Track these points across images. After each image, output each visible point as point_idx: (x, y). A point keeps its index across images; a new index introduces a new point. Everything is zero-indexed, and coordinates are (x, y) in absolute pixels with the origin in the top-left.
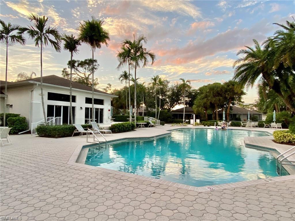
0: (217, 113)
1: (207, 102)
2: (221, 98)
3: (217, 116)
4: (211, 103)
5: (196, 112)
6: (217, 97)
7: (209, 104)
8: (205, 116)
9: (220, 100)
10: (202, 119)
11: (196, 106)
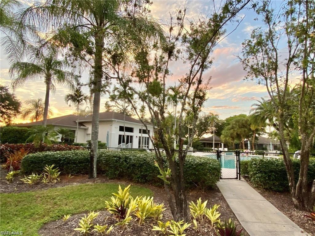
0: (243, 142)
1: (234, 132)
2: (246, 129)
3: (244, 146)
4: (237, 134)
5: (223, 142)
6: (242, 129)
7: (236, 135)
8: (232, 145)
9: (245, 131)
10: (230, 148)
11: (224, 136)
